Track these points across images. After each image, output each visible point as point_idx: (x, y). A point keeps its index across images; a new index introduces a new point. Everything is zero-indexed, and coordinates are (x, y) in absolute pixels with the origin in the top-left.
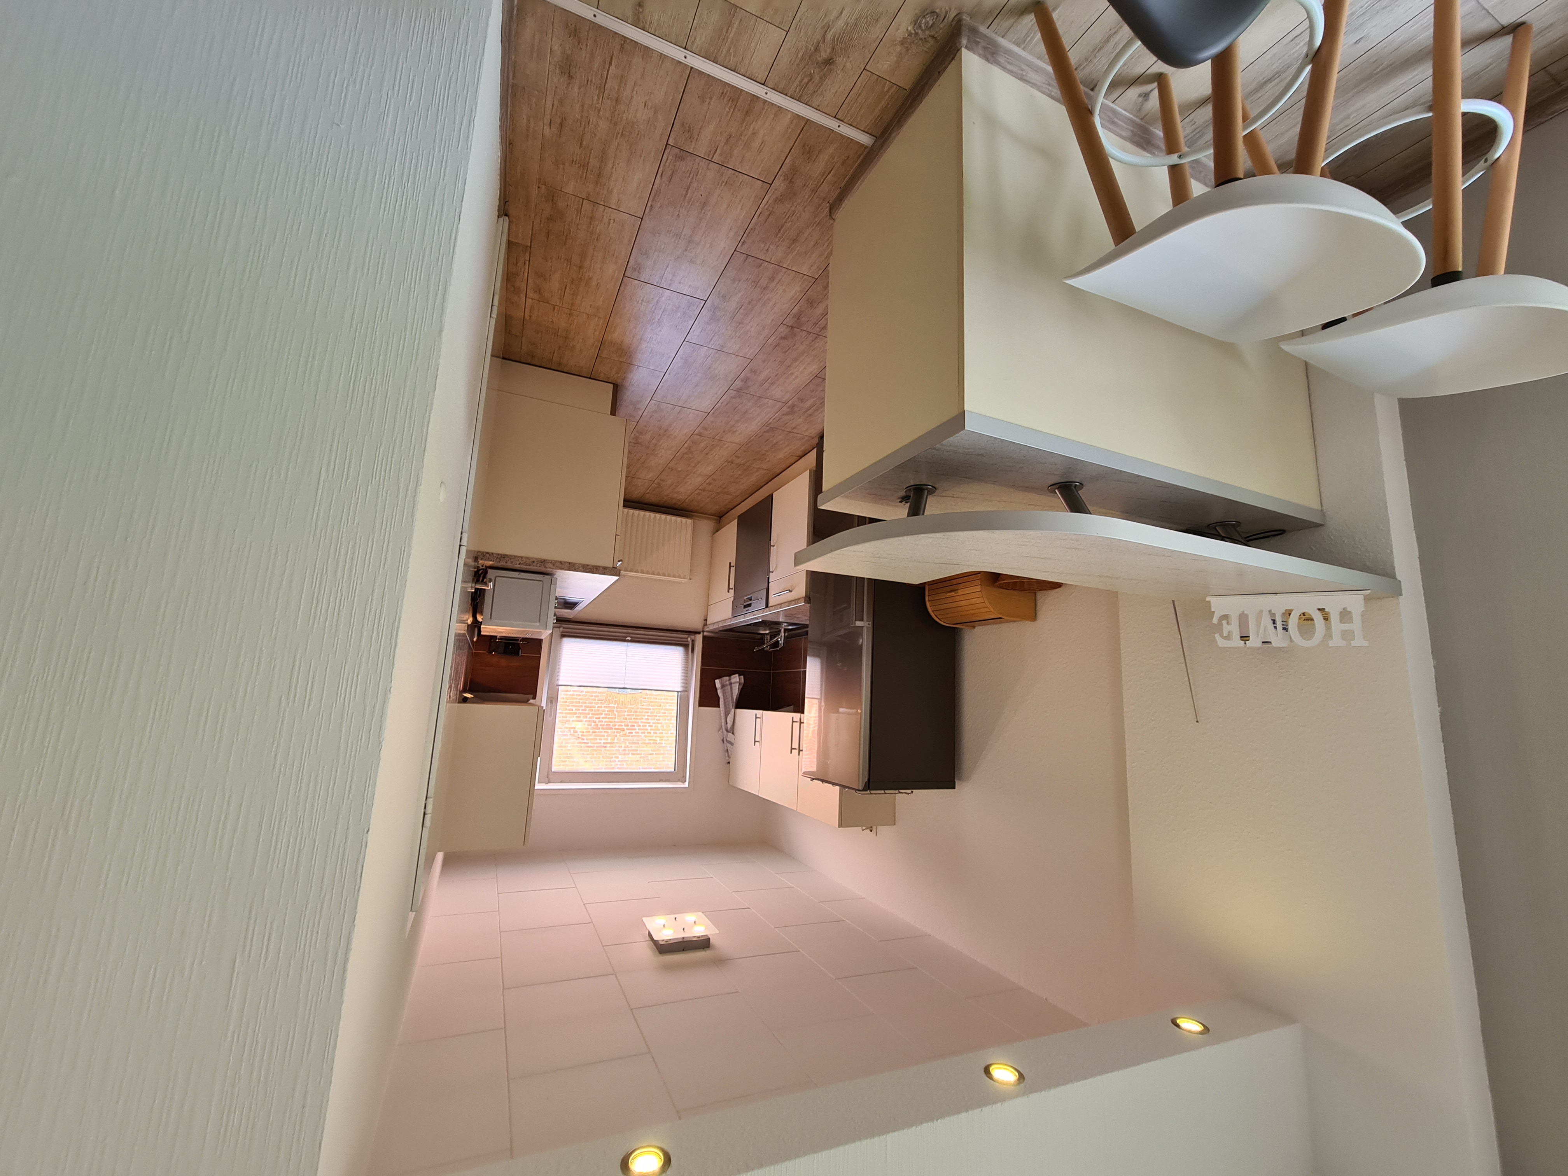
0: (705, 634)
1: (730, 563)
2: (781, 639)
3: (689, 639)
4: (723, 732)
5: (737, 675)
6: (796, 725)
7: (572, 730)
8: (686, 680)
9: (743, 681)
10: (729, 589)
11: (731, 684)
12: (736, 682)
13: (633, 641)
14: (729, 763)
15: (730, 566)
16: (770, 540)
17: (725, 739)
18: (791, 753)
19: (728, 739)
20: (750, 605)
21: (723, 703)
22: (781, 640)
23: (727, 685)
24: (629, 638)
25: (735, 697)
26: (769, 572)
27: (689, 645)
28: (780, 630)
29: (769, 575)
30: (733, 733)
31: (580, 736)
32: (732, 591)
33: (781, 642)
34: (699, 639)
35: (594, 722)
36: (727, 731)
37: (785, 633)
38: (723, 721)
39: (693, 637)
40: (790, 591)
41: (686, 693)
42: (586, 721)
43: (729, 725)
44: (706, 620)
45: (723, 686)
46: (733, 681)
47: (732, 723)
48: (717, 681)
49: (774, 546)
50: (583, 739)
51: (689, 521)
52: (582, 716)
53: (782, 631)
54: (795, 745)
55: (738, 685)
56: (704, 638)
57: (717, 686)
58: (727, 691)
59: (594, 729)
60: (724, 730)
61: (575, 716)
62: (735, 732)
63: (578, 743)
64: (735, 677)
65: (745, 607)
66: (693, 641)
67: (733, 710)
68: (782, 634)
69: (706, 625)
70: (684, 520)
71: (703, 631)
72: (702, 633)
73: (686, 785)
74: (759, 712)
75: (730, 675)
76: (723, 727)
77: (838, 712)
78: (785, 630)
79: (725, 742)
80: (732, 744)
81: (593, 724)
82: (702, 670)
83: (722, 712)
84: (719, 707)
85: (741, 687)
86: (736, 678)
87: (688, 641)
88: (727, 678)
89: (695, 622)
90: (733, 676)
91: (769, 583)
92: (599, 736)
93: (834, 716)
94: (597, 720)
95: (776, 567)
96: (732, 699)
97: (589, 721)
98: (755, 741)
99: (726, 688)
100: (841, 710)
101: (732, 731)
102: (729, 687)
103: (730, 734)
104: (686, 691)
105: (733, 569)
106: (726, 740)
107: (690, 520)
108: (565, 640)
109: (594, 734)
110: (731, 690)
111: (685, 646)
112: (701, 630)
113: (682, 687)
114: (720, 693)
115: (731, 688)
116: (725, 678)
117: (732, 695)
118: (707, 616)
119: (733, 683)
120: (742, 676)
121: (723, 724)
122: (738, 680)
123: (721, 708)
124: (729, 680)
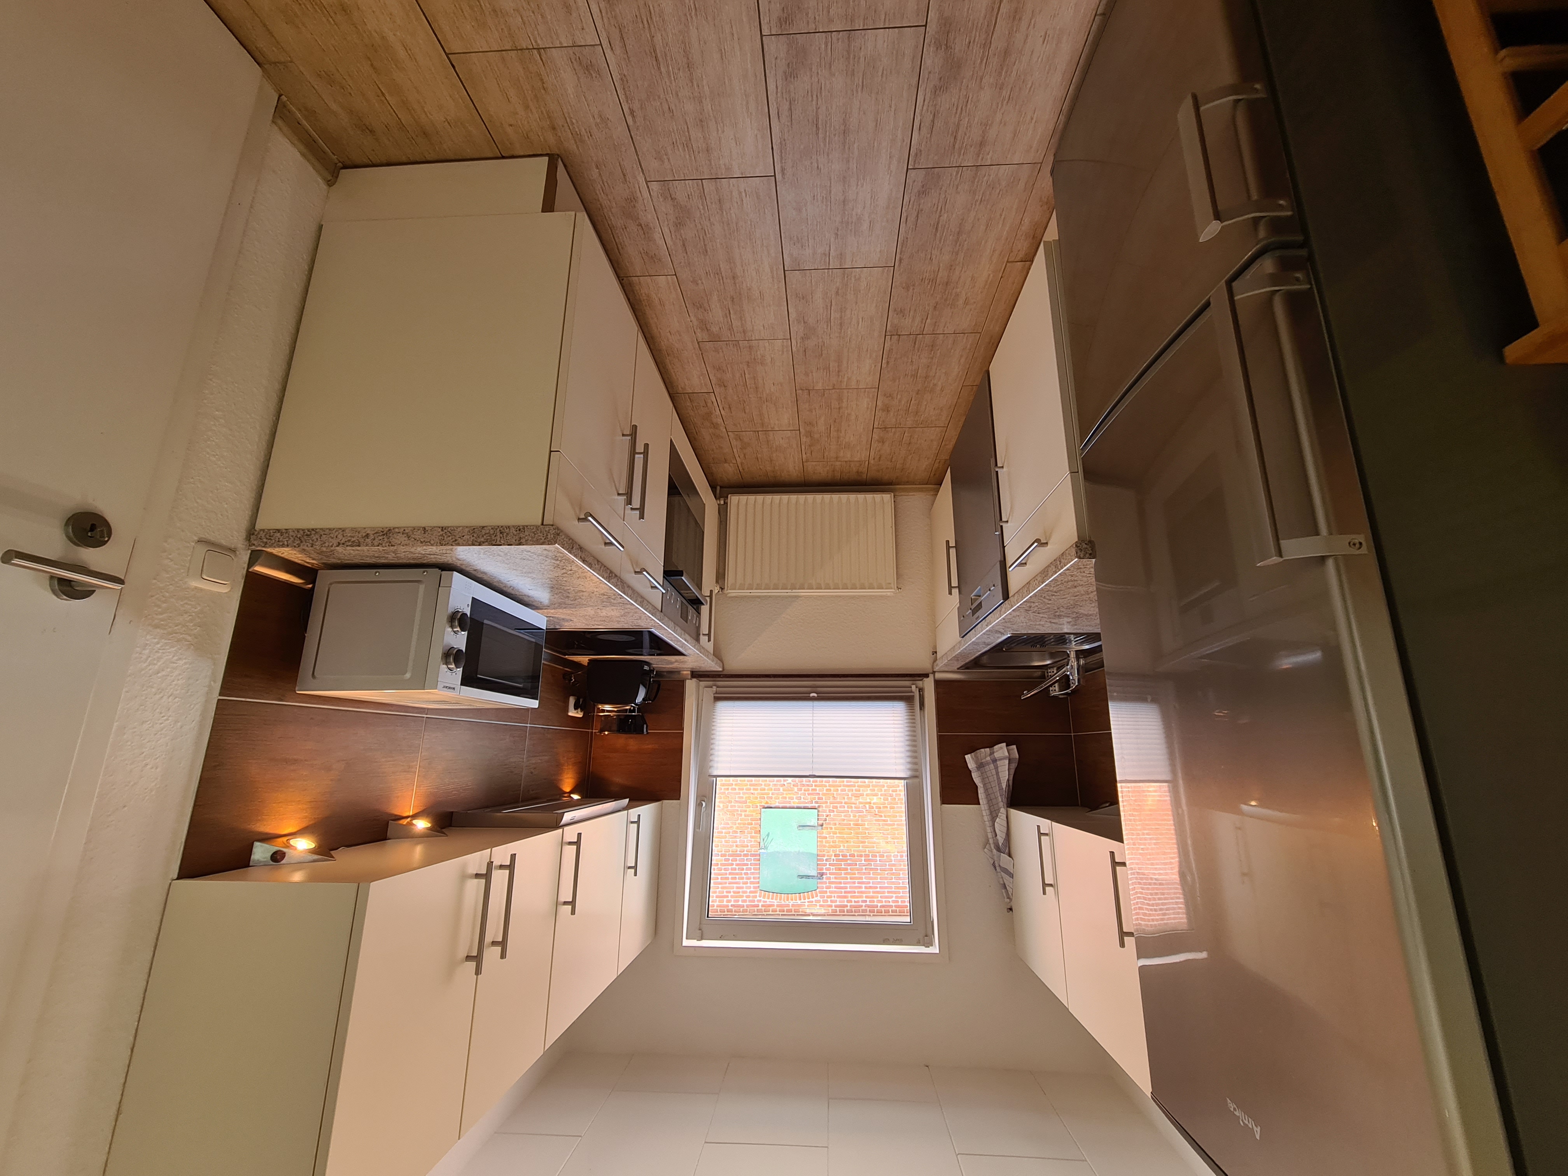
0: (939, 676)
1: (949, 542)
2: (1072, 669)
3: (914, 687)
4: (991, 851)
5: (1004, 744)
7: (867, 806)
8: (916, 757)
9: (1016, 755)
10: (951, 587)
11: (994, 761)
12: (1004, 758)
13: (823, 697)
14: (1011, 909)
15: (948, 548)
16: (996, 460)
17: (997, 865)
19: (1003, 865)
20: (980, 606)
21: (984, 796)
22: (1072, 674)
23: (988, 764)
24: (815, 695)
25: (1004, 786)
26: (1001, 524)
27: (913, 696)
28: (1068, 656)
30: (1010, 855)
31: (877, 813)
32: (955, 592)
33: (1074, 677)
34: (929, 685)
35: (891, 795)
36: (998, 849)
37: (1078, 658)
38: (989, 830)
39: (920, 683)
41: (916, 780)
42: (881, 795)
43: (1001, 839)
44: (934, 654)
45: (980, 766)
46: (997, 755)
47: (1004, 835)
48: (968, 757)
49: (1002, 468)
50: (881, 816)
51: (887, 497)
52: (876, 789)
53: (1073, 655)
55: (1007, 762)
56: (938, 683)
57: (970, 767)
58: (989, 774)
59: (891, 803)
60: (993, 847)
61: (869, 789)
62: (1012, 854)
63: (876, 820)
64: (1001, 748)
65: (974, 611)
66: (921, 690)
67: (1003, 810)
68: (1073, 662)
69: (936, 662)
70: (878, 497)
71: (934, 673)
72: (931, 676)
73: (935, 949)
74: (1044, 823)
75: (991, 746)
76: (991, 841)
78: (1080, 654)
79: (998, 869)
80: (1012, 875)
81: (889, 798)
82: (940, 738)
83: (984, 814)
84: (978, 804)
85: (1014, 766)
86: (1001, 750)
87: (912, 692)
88: (986, 750)
89: (917, 660)
90: (996, 747)
91: (1003, 547)
92: (898, 812)
94: (894, 793)
95: (1012, 508)
96: (1000, 783)
97: (885, 795)
98: (1044, 883)
99: (986, 769)
101: (1008, 850)
102: (992, 766)
103: (1004, 857)
104: (916, 777)
105: (953, 552)
106: (1000, 866)
107: (889, 496)
108: (721, 706)
109: (892, 810)
110: (997, 773)
111: (908, 699)
112: (931, 671)
113: (910, 769)
114: (975, 776)
115: (996, 768)
116: (983, 750)
117: (999, 778)
118: (935, 647)
119: (1001, 760)
120: (1014, 747)
121: (990, 835)
122: (1007, 754)
123: (982, 806)
124: (992, 753)
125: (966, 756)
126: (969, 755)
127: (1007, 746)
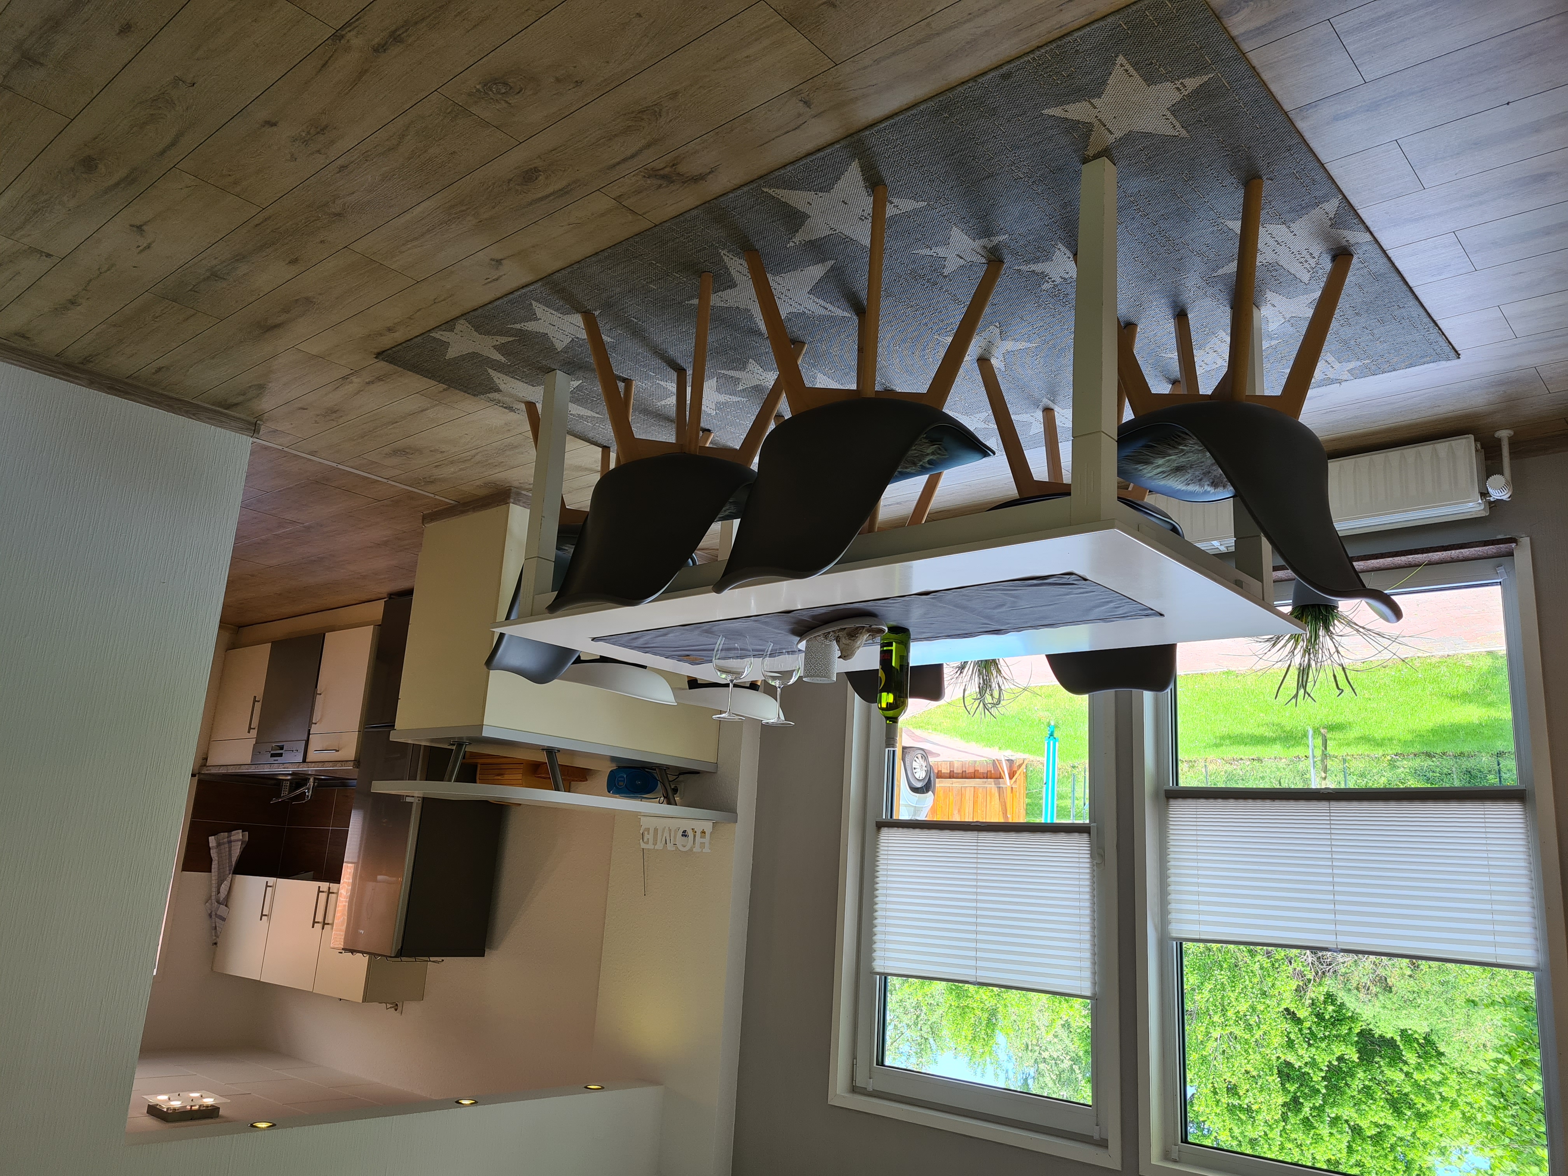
0: (202, 776)
1: (255, 697)
2: (308, 789)
4: (211, 904)
5: (241, 831)
6: (323, 896)
9: (247, 839)
10: (250, 728)
11: (230, 842)
12: (239, 840)
14: (216, 944)
15: (255, 701)
16: (316, 687)
17: (213, 913)
18: (313, 927)
19: (218, 913)
20: (281, 755)
21: (216, 866)
22: (308, 792)
23: (224, 843)
25: (234, 863)
26: (311, 723)
28: (309, 779)
29: (310, 726)
30: (226, 906)
32: (254, 733)
33: (309, 794)
36: (218, 902)
37: (314, 784)
38: (214, 889)
40: (337, 751)
43: (222, 895)
44: (206, 759)
45: (219, 845)
46: (234, 838)
47: (226, 892)
48: (212, 839)
49: (320, 694)
53: (312, 782)
54: (320, 918)
55: (240, 843)
56: (200, 781)
57: (211, 845)
58: (223, 850)
60: (214, 901)
62: (229, 905)
64: (238, 833)
65: (273, 755)
67: (231, 875)
69: (205, 765)
71: (200, 774)
74: (271, 880)
75: (230, 831)
76: (213, 898)
77: (376, 881)
78: (316, 779)
79: (213, 917)
80: (224, 919)
82: (192, 823)
83: (213, 878)
84: (210, 872)
85: (244, 846)
86: (238, 835)
88: (226, 834)
90: (234, 832)
91: (309, 734)
93: (370, 885)
95: (321, 718)
96: (230, 861)
98: (262, 915)
99: (222, 847)
100: (380, 877)
101: (226, 902)
102: (227, 846)
103: (222, 907)
105: (258, 706)
106: (216, 914)
110: (230, 851)
114: (214, 853)
115: (230, 848)
116: (222, 834)
117: (230, 855)
118: (207, 754)
119: (234, 841)
120: (247, 833)
121: (214, 894)
122: (241, 838)
123: (213, 874)
124: (229, 836)
125: (210, 838)
126: (213, 837)
127: (243, 832)
